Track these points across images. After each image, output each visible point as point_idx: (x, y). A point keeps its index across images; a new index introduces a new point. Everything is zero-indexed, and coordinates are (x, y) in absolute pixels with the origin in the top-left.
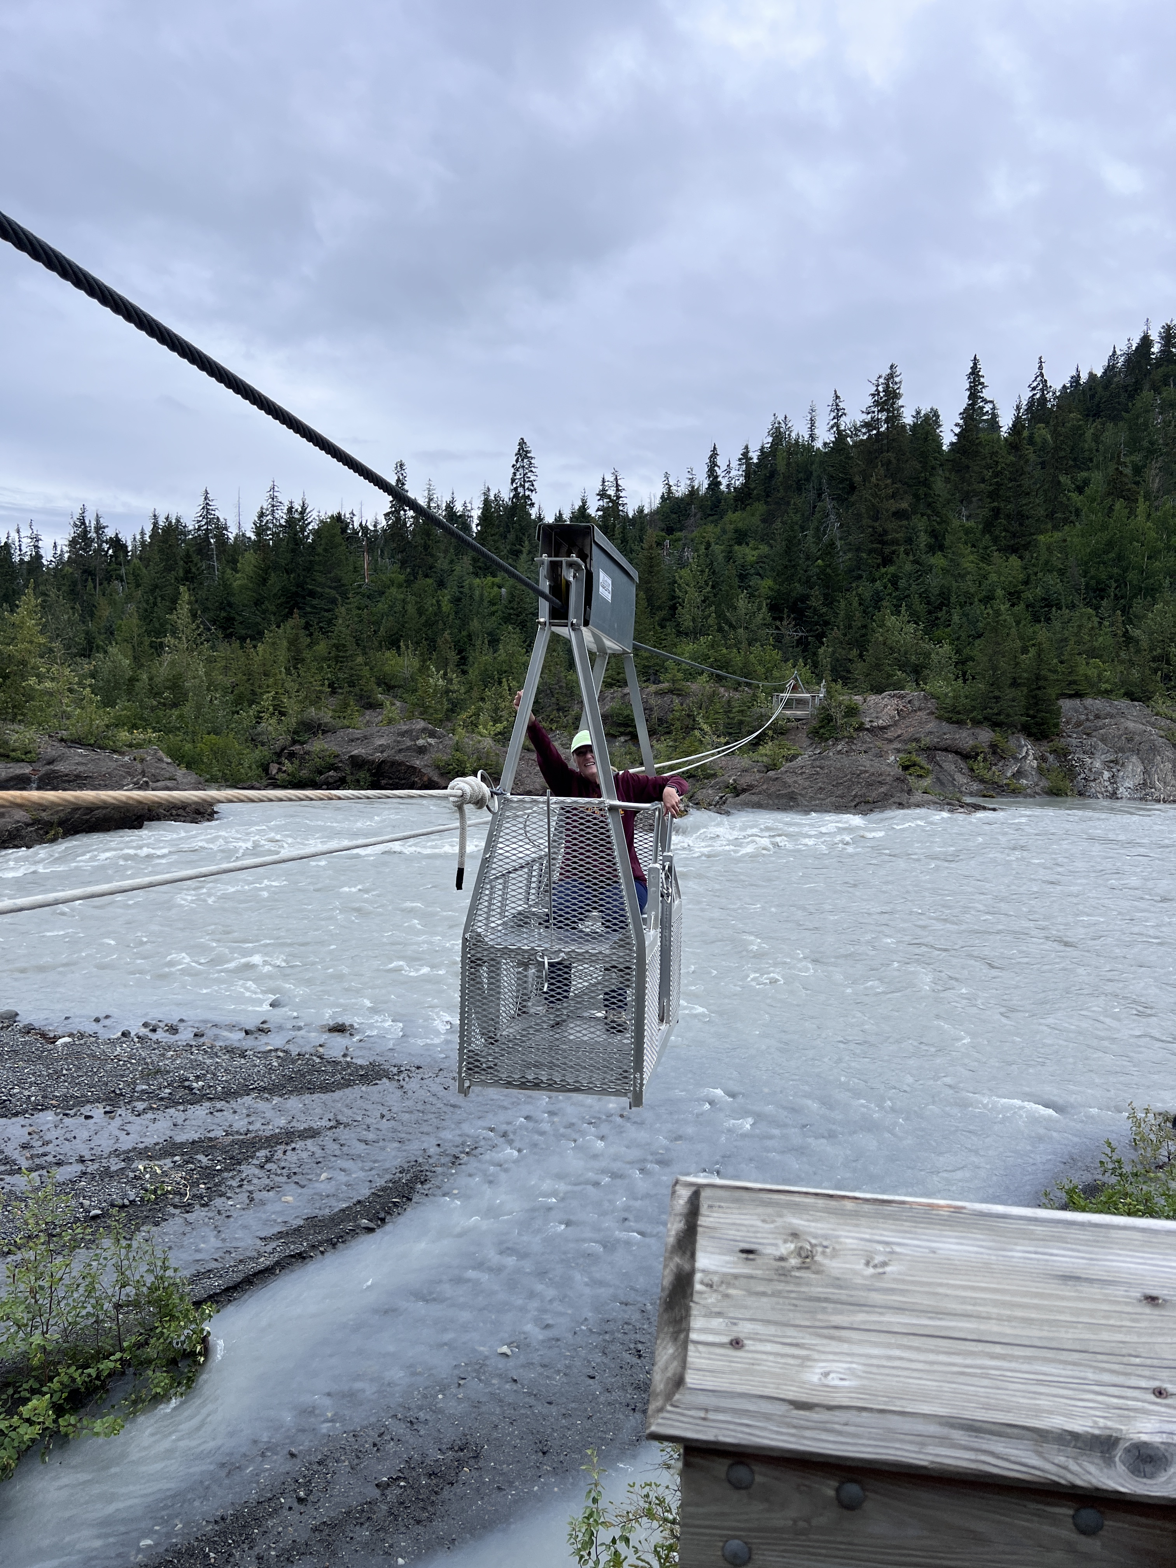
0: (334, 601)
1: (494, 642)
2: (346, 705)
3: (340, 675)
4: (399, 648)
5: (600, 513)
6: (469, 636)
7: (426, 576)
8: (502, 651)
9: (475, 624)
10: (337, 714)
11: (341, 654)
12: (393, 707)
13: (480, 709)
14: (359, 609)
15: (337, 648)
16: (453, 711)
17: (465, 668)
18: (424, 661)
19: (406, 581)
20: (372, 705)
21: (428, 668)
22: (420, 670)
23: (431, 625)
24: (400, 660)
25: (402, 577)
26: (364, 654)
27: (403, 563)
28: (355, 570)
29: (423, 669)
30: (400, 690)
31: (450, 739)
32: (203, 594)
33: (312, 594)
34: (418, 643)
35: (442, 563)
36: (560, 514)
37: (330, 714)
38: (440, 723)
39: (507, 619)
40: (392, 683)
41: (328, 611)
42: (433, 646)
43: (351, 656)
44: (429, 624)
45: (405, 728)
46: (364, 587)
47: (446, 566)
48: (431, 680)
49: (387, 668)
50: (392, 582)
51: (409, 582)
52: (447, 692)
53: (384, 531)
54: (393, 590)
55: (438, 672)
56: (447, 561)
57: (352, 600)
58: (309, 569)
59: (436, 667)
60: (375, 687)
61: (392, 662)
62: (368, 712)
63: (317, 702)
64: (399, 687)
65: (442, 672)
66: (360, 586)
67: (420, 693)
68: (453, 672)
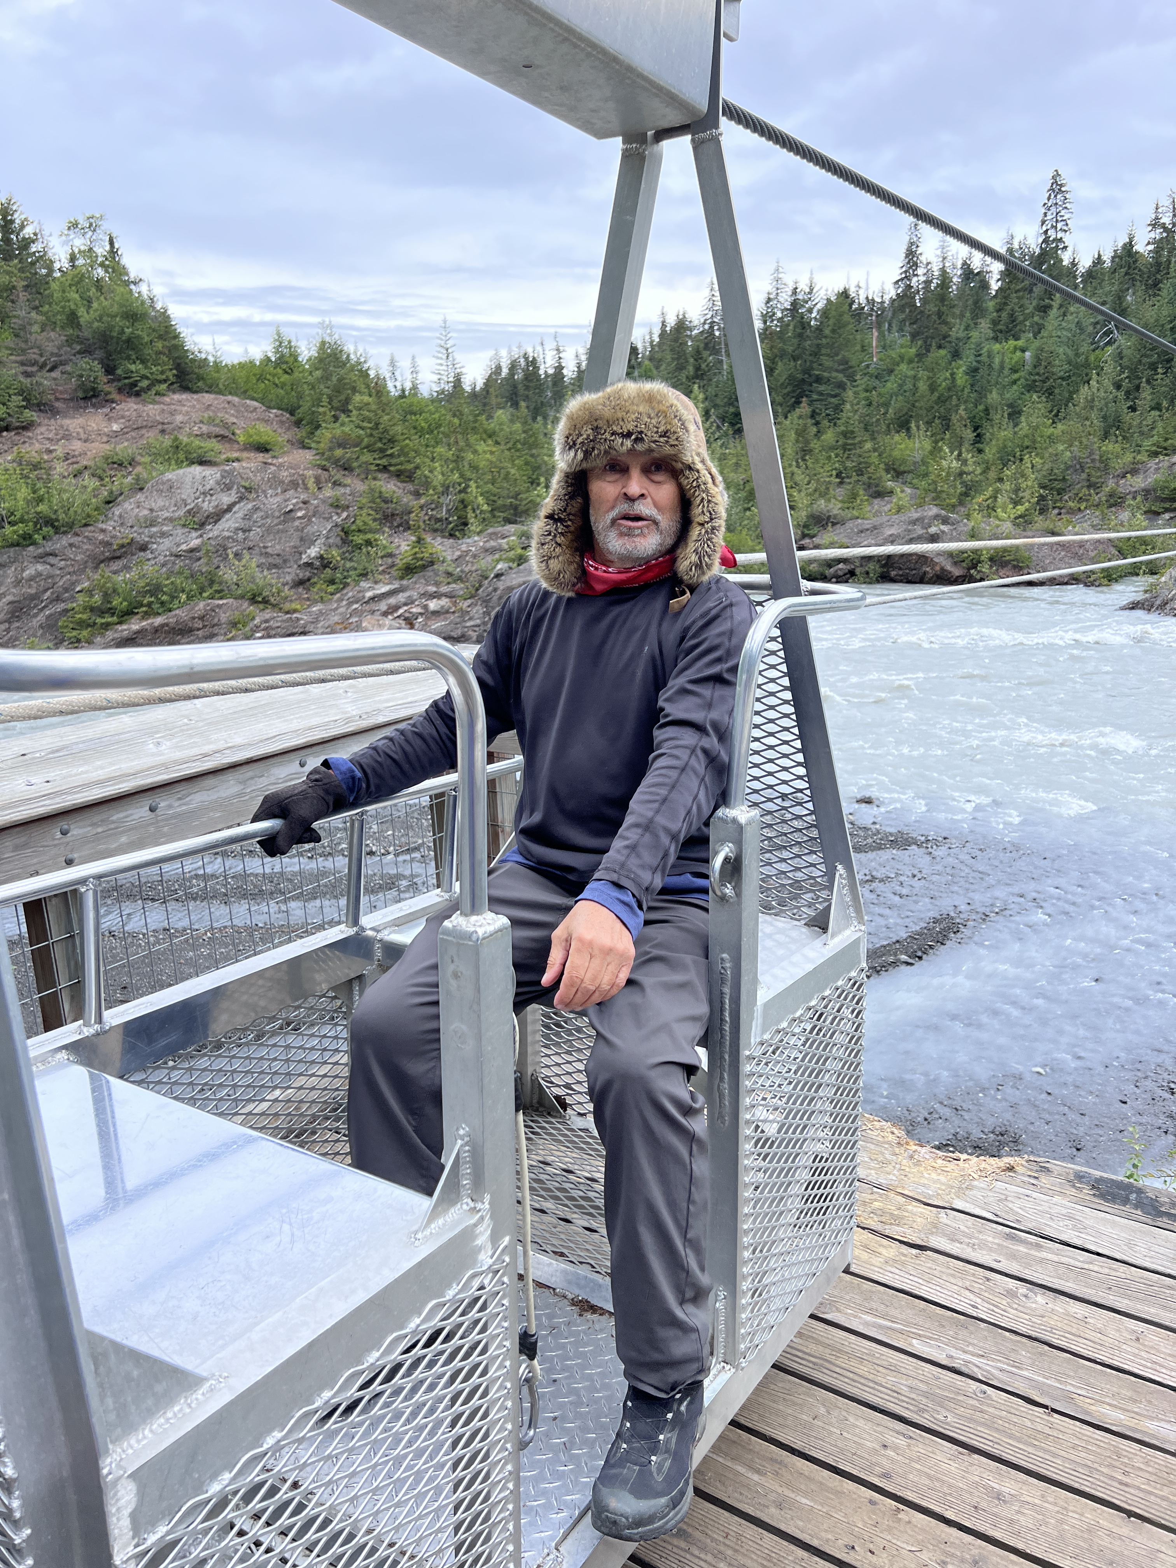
0: (841, 386)
1: (1015, 414)
2: (854, 496)
3: (849, 464)
4: (908, 430)
5: (1151, 247)
6: (987, 410)
7: (940, 347)
8: (1024, 424)
9: (993, 397)
10: (846, 505)
11: (849, 441)
12: (903, 493)
13: (997, 491)
14: (867, 391)
15: (845, 436)
16: (966, 494)
17: (981, 446)
18: (936, 442)
19: (917, 355)
20: (880, 494)
21: (941, 449)
22: (931, 453)
23: (944, 402)
24: (910, 443)
25: (913, 351)
26: (873, 439)
27: (914, 336)
28: (863, 349)
29: (935, 451)
30: (910, 476)
31: (965, 525)
32: (711, 390)
33: (818, 380)
34: (929, 423)
35: (957, 331)
36: (1099, 256)
37: (840, 505)
38: (953, 508)
39: (1030, 388)
40: (902, 469)
41: (835, 396)
42: (947, 425)
43: (860, 442)
44: (942, 401)
45: (916, 515)
46: (873, 366)
47: (961, 334)
48: (944, 462)
49: (896, 453)
50: (902, 358)
51: (920, 356)
52: (961, 474)
53: (892, 301)
54: (903, 367)
55: (952, 453)
56: (962, 327)
57: (859, 382)
58: (816, 354)
59: (949, 447)
60: (883, 473)
61: (903, 446)
62: (876, 501)
63: (826, 494)
64: (909, 472)
65: (956, 453)
66: (868, 366)
67: (932, 477)
68: (968, 451)
